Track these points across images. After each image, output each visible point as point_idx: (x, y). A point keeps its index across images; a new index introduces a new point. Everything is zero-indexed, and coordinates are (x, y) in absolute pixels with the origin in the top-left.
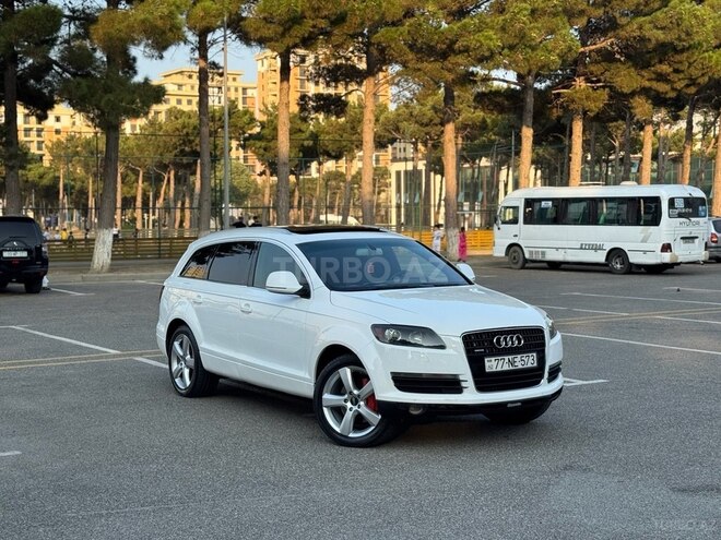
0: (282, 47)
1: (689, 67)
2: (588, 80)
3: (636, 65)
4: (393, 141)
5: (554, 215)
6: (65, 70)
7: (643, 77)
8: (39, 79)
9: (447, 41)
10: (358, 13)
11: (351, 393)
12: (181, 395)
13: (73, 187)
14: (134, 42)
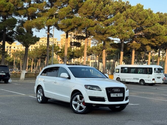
0: (66, 30)
1: (159, 39)
2: (136, 41)
3: (147, 39)
4: (91, 54)
5: (128, 71)
6: (17, 33)
7: (149, 41)
8: (11, 35)
9: (104, 31)
10: (84, 23)
11: (79, 101)
12: (39, 103)
13: (17, 63)
14: (33, 27)
